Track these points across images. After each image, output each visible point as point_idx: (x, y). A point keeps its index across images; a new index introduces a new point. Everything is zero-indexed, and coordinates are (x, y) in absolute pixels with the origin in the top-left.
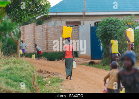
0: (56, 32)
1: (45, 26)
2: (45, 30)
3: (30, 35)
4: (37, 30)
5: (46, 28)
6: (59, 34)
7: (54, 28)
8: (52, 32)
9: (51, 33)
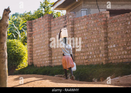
0: (92, 26)
1: (71, 17)
2: (70, 23)
3: (41, 35)
4: (55, 25)
5: (72, 19)
6: (98, 29)
7: (87, 19)
8: (83, 26)
9: (82, 28)
